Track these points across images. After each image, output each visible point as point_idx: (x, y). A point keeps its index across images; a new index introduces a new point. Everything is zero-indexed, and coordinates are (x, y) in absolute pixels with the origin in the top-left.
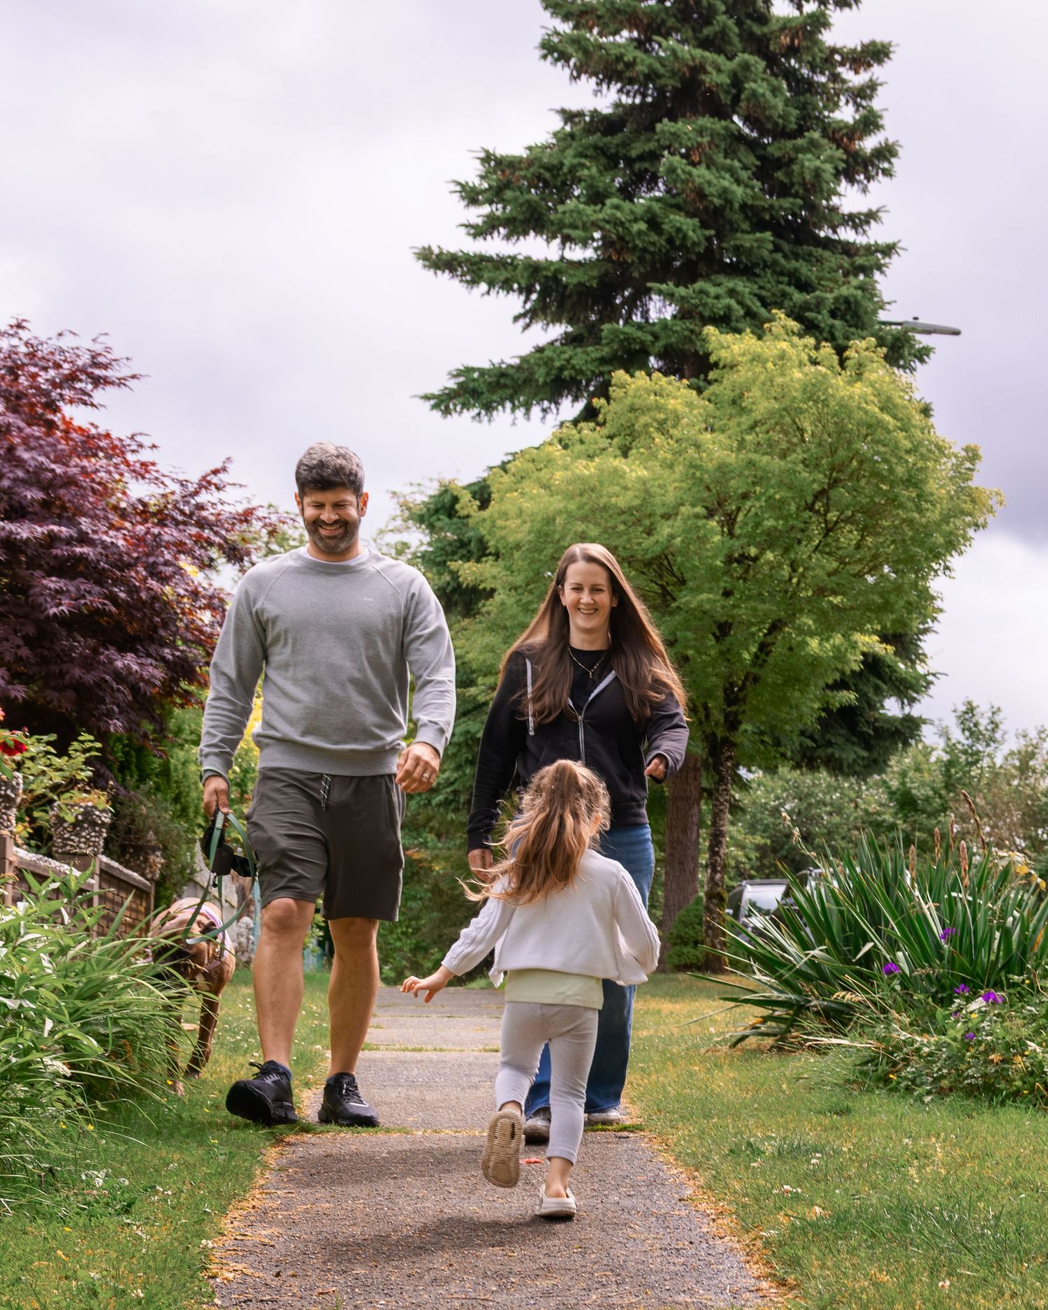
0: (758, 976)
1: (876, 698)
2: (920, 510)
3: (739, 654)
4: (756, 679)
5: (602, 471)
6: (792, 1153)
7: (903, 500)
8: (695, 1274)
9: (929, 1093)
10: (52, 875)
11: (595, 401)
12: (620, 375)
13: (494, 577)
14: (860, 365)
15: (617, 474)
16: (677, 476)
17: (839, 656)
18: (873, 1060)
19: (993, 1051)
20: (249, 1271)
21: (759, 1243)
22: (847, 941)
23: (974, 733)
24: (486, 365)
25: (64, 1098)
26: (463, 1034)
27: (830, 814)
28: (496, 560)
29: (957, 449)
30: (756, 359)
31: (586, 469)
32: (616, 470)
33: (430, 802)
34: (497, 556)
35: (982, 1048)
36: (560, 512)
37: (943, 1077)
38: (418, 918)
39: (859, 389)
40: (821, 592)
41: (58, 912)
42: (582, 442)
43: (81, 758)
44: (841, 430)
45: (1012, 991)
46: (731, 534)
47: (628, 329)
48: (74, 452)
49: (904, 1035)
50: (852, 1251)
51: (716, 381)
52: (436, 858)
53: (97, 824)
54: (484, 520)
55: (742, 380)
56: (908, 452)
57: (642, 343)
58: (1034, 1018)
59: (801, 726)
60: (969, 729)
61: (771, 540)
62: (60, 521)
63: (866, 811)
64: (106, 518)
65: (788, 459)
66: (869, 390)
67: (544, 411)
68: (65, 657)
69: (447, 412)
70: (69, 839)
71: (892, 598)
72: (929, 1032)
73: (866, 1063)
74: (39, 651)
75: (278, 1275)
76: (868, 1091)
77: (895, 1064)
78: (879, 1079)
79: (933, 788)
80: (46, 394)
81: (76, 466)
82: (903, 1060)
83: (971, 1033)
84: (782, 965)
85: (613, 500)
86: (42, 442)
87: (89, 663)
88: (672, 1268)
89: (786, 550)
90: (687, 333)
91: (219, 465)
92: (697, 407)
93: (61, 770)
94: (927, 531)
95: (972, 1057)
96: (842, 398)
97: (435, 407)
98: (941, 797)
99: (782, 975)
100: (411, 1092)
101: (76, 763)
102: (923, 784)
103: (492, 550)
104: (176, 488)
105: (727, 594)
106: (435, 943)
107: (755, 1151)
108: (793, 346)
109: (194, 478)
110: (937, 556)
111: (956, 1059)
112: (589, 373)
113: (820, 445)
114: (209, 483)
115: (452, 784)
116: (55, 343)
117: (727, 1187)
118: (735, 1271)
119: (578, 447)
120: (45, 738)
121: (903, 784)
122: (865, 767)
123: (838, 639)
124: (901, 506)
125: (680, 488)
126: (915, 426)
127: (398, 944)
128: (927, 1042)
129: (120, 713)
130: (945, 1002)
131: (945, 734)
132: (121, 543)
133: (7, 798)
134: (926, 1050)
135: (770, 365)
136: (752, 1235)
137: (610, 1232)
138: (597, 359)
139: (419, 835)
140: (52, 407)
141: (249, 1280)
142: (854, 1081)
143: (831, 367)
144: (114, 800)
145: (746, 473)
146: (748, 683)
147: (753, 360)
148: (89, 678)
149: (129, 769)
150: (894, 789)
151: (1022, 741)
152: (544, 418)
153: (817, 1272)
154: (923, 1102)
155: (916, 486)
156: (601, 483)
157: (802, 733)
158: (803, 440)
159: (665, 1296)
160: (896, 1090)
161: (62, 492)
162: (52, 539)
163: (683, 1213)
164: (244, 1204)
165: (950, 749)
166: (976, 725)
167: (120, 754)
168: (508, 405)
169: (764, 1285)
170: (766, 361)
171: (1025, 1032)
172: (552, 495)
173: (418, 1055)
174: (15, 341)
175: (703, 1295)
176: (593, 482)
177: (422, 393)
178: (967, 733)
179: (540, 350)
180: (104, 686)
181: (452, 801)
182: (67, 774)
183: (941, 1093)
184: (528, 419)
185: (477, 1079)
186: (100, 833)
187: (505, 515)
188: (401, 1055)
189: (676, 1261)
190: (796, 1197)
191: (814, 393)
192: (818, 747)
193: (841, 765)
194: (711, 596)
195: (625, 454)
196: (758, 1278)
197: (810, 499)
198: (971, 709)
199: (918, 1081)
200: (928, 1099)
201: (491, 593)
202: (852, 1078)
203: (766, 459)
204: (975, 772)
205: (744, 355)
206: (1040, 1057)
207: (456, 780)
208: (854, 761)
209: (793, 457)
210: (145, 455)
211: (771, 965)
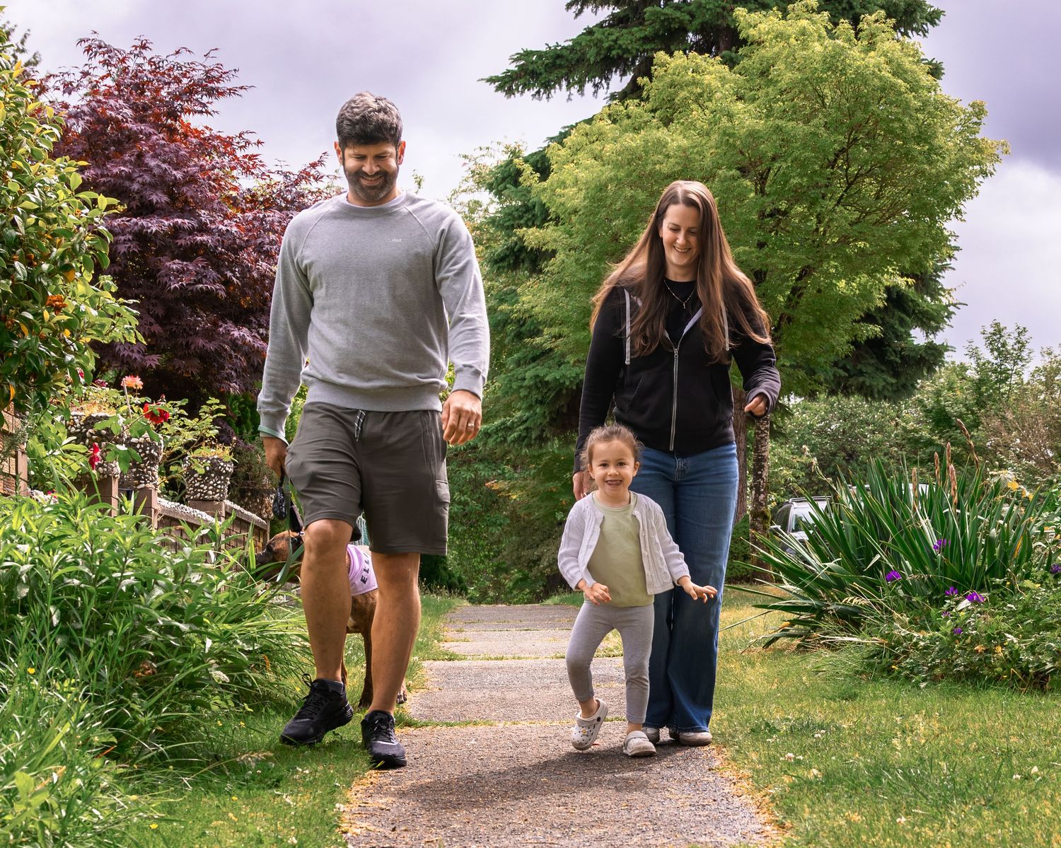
0: (787, 586)
1: (903, 330)
2: (930, 163)
3: (775, 298)
4: (790, 320)
5: (646, 142)
6: (801, 730)
7: (915, 154)
8: (715, 822)
9: (924, 680)
10: (203, 524)
11: (639, 80)
12: (661, 56)
13: (555, 241)
14: (873, 35)
15: (660, 145)
16: (713, 143)
17: (866, 294)
18: (878, 654)
19: (978, 643)
20: (372, 828)
21: (767, 798)
22: (860, 552)
23: (1002, 353)
24: (544, 48)
25: (218, 701)
26: (538, 644)
27: (873, 432)
28: (556, 225)
29: (964, 105)
30: (780, 36)
31: (633, 141)
32: (659, 140)
33: (505, 440)
34: (557, 220)
35: (968, 641)
36: (611, 180)
37: (936, 666)
38: (499, 542)
39: (873, 59)
40: (845, 240)
41: (207, 554)
42: (629, 117)
43: (210, 419)
44: (858, 97)
45: (995, 591)
46: (762, 192)
47: (668, 11)
48: (192, 153)
49: (904, 632)
50: (836, 799)
51: (746, 56)
52: (513, 487)
53: (222, 474)
54: (544, 189)
55: (769, 55)
56: (917, 110)
57: (681, 22)
58: (1013, 613)
59: (833, 358)
60: (998, 349)
61: (797, 196)
62: (182, 213)
63: (904, 429)
64: (221, 210)
65: (811, 124)
66: (882, 59)
67: (596, 86)
68: (190, 331)
69: (510, 92)
70: (198, 487)
71: (909, 242)
72: (926, 629)
73: (873, 657)
74: (168, 327)
75: (394, 830)
76: (874, 680)
77: (897, 657)
78: (883, 670)
79: (965, 405)
80: (167, 104)
81: (195, 166)
82: (904, 652)
83: (959, 628)
84: (805, 576)
85: (657, 167)
86: (167, 149)
87: (210, 335)
88: (698, 818)
89: (813, 203)
90: (719, 10)
91: (316, 160)
92: (729, 81)
93: (193, 429)
94: (938, 180)
95: (960, 648)
96: (858, 67)
97: (498, 89)
98: (973, 413)
99: (804, 584)
100: (494, 693)
101: (205, 424)
102: (956, 402)
103: (552, 216)
104: (280, 178)
105: (761, 245)
106: (515, 564)
107: (772, 730)
108: (814, 23)
109: (296, 169)
110: (949, 203)
111: (947, 650)
112: (634, 52)
113: (839, 109)
114: (308, 174)
115: (525, 421)
116: (173, 59)
117: (747, 757)
118: (747, 819)
119: (626, 121)
120: (179, 403)
121: (938, 402)
122: (895, 392)
123: (864, 278)
124: (913, 159)
125: (717, 154)
126: (923, 87)
127: (482, 566)
128: (922, 637)
129: (237, 377)
130: (939, 603)
131: (974, 354)
132: (234, 229)
133: (152, 457)
134: (922, 644)
135: (792, 40)
136: (763, 793)
137: (651, 794)
138: (640, 39)
139: (497, 467)
140: (173, 115)
141: (372, 834)
142: (863, 672)
143: (849, 40)
144: (235, 452)
145: (774, 137)
146: (783, 323)
147: (776, 37)
148: (211, 347)
149: (245, 423)
150: (929, 407)
151: (1047, 359)
152: (596, 92)
153: (806, 816)
154: (919, 688)
155: (926, 141)
156: (647, 153)
157: (836, 364)
158: (824, 105)
159: (691, 838)
160: (897, 678)
161: (185, 189)
162: (177, 230)
163: (711, 779)
164: (364, 781)
165: (981, 368)
166: (1004, 345)
167: (237, 411)
168: (564, 83)
169: (768, 828)
170: (789, 37)
171: (1004, 626)
172: (604, 165)
173: (500, 663)
174: (140, 60)
175: (720, 837)
176: (640, 152)
177: (487, 77)
178: (996, 353)
179: (590, 32)
180: (224, 354)
181: (525, 437)
182: (198, 433)
183: (934, 680)
184: (582, 94)
185: (549, 681)
186: (225, 480)
187: (563, 184)
188: (486, 663)
189: (701, 813)
190: (798, 762)
191: (833, 63)
192: (850, 376)
193: (872, 391)
194: (747, 248)
195: (666, 125)
196: (764, 824)
197: (832, 158)
198: (998, 331)
199: (916, 670)
200: (923, 685)
201: (553, 253)
202: (861, 669)
203: (791, 124)
204: (1004, 389)
205: (768, 33)
206: (1017, 646)
207: (528, 418)
208: (884, 387)
209: (815, 121)
210: (251, 150)
211: (795, 575)
